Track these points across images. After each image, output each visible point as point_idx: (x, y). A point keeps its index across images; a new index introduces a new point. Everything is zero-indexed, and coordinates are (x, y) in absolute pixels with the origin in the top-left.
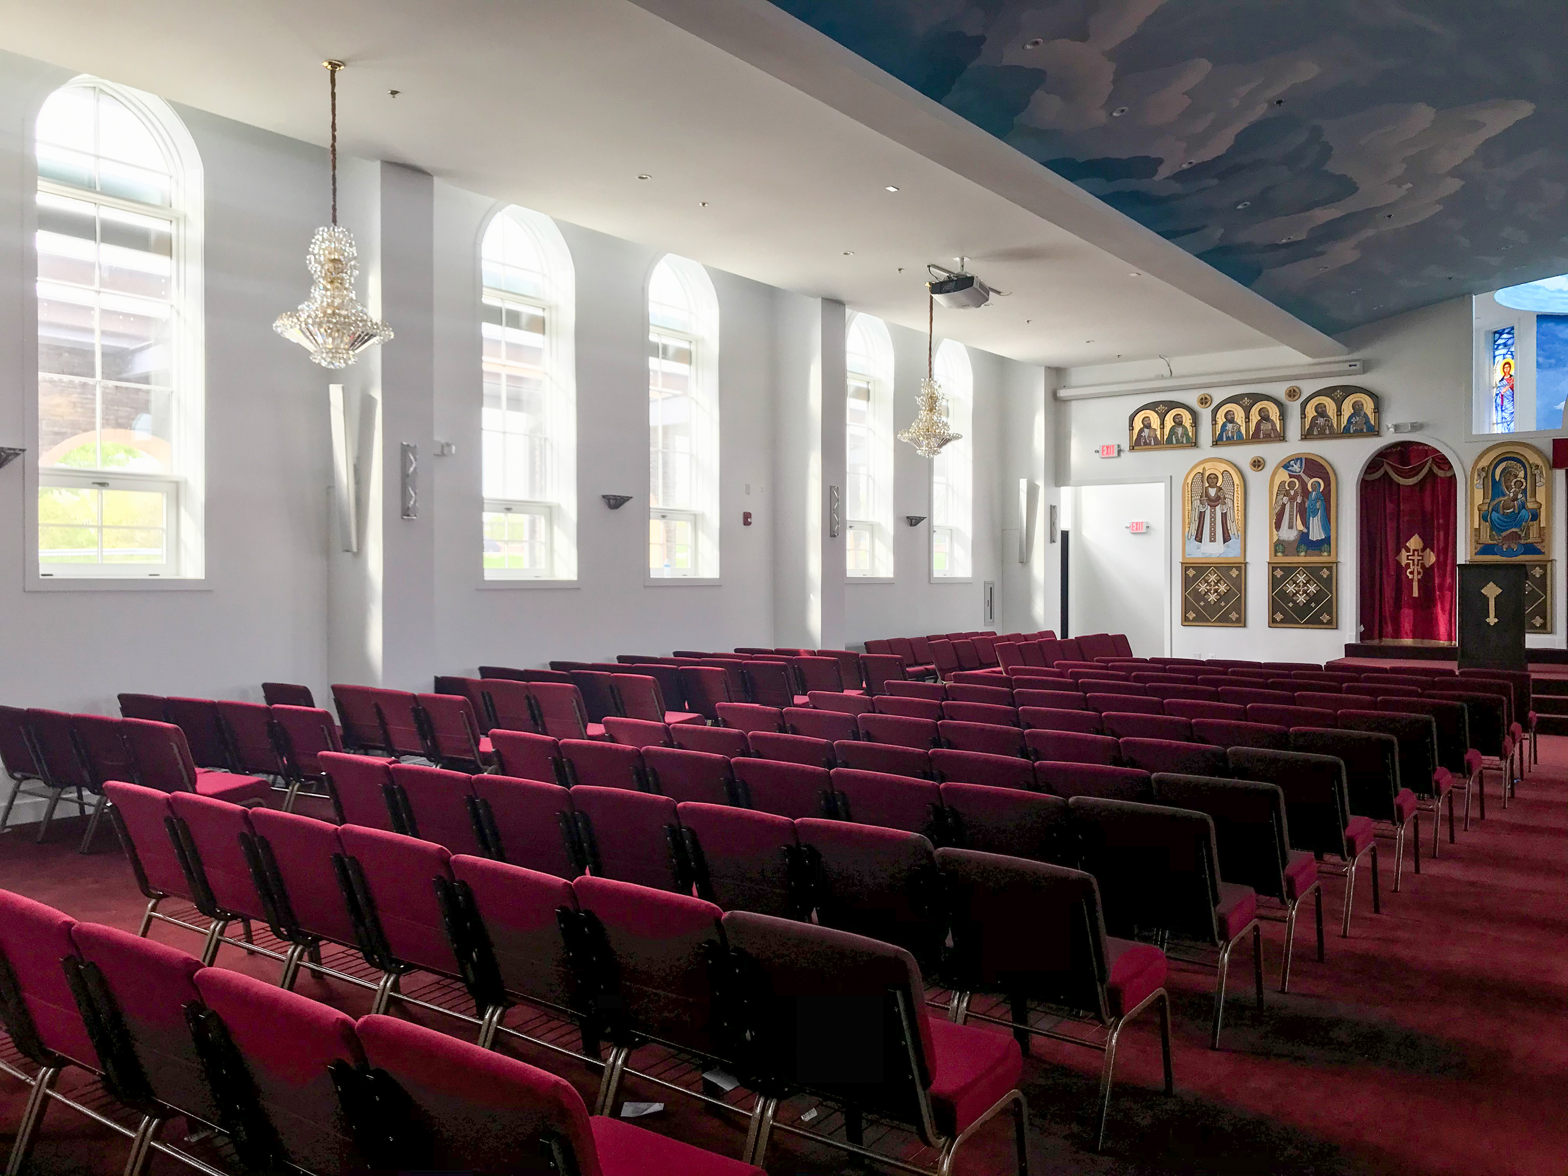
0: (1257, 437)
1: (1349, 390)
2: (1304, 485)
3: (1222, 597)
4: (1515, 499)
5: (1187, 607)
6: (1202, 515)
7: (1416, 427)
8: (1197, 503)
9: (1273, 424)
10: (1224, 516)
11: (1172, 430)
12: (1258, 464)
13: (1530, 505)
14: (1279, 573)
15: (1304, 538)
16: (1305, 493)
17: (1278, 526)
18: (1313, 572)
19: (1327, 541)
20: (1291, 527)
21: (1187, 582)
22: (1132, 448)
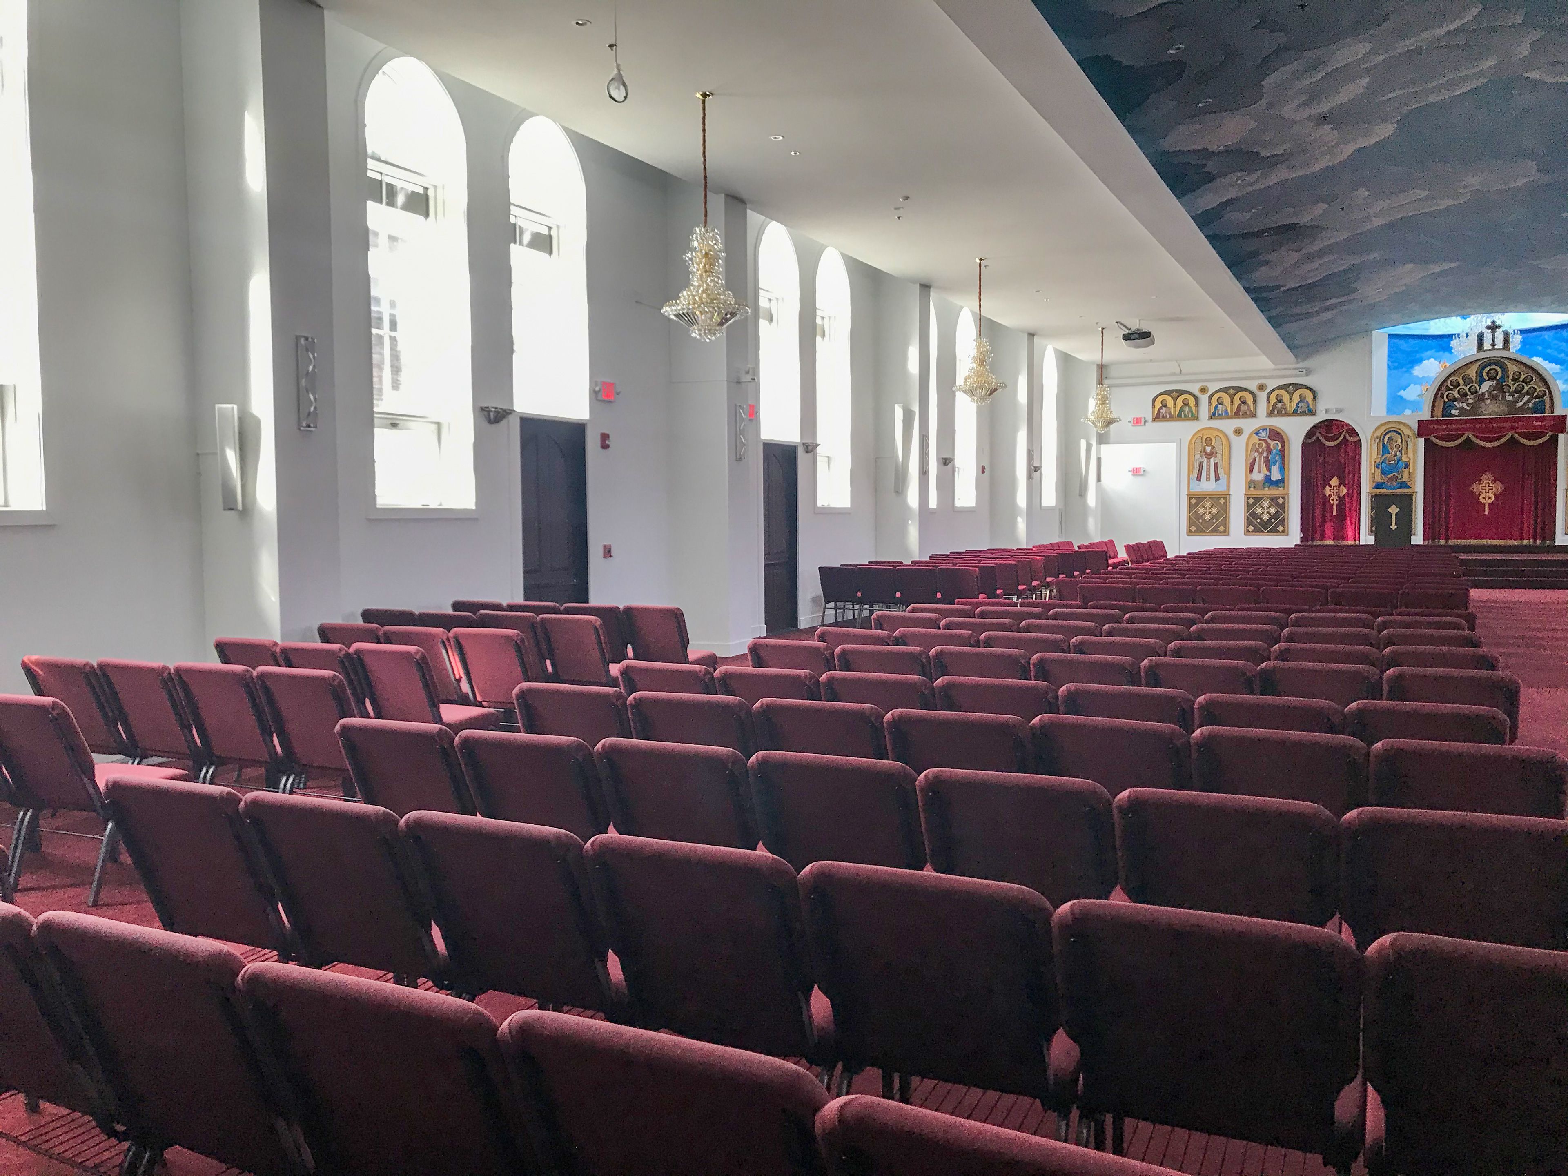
0: (1237, 414)
1: (1297, 387)
2: (1268, 446)
3: (1215, 517)
4: (1396, 455)
5: (1190, 523)
6: (1201, 464)
7: (1339, 411)
8: (1198, 456)
9: (1249, 406)
10: (1216, 464)
11: (1181, 409)
12: (1238, 432)
13: (1404, 459)
14: (1251, 501)
15: (1268, 479)
16: (1269, 451)
17: (1251, 471)
18: (1273, 500)
19: (1282, 481)
20: (1259, 472)
21: (1191, 507)
22: (1154, 420)
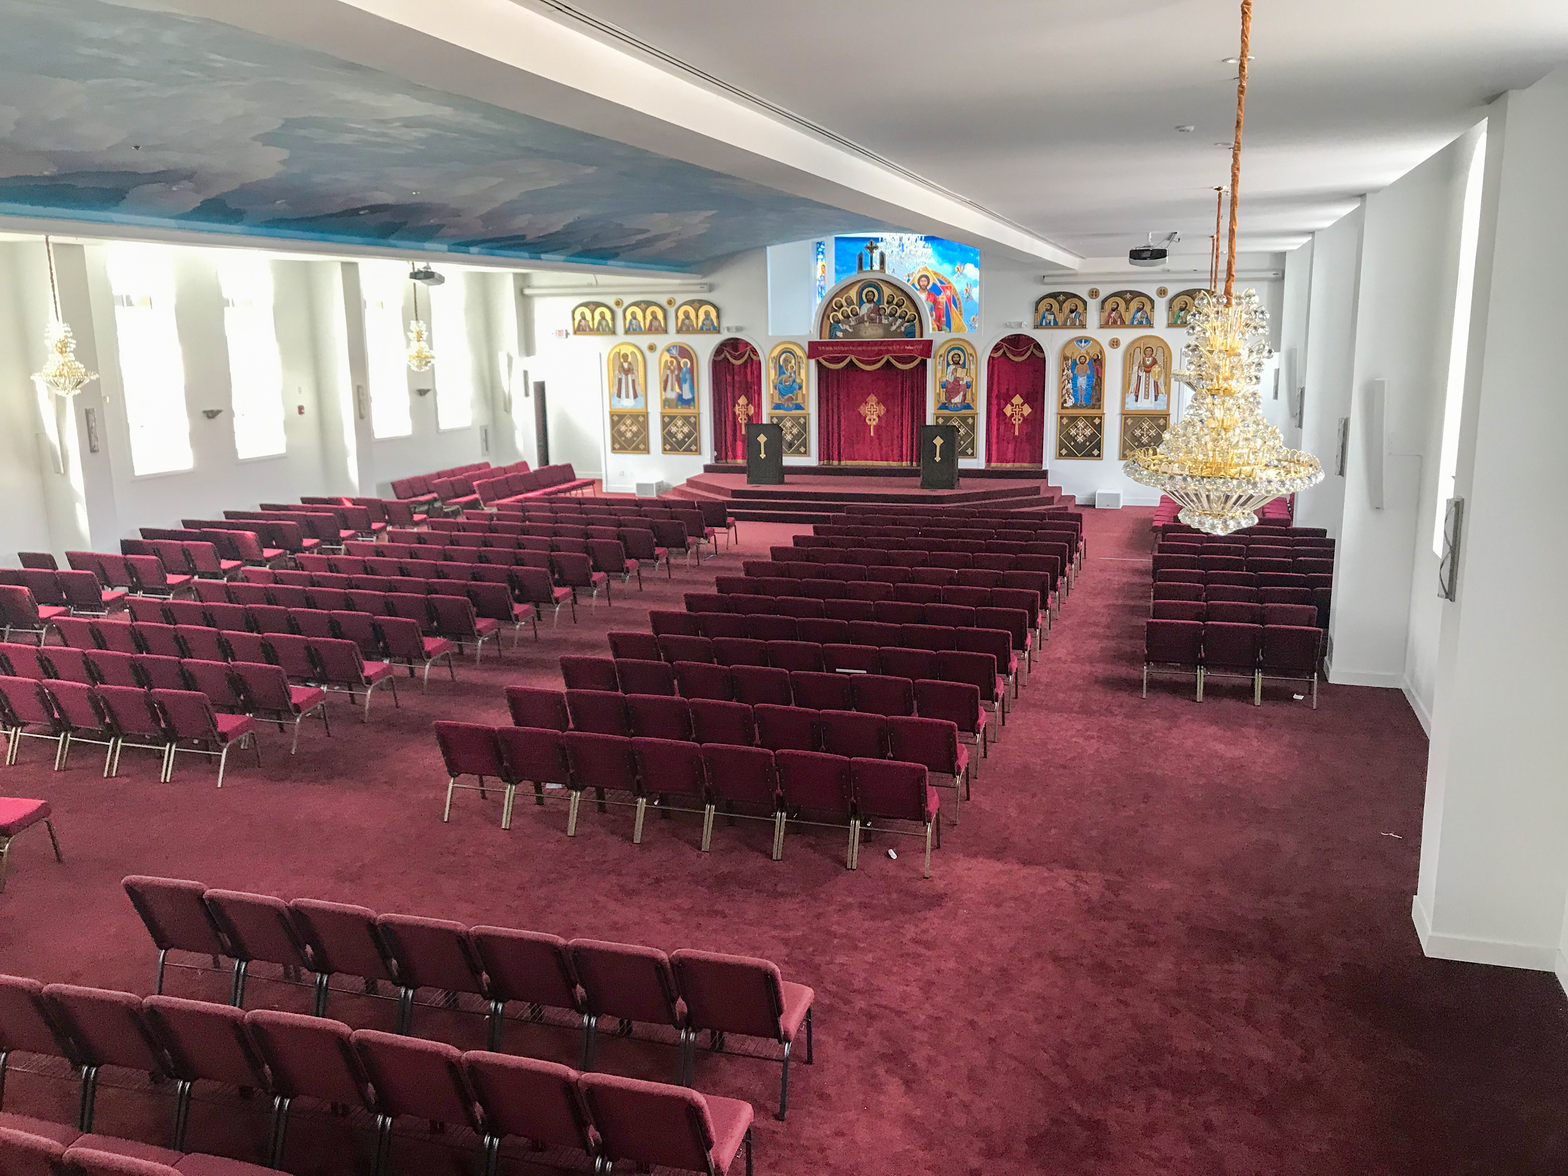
0: (651, 330)
1: (702, 303)
2: (679, 363)
3: (636, 434)
4: (790, 377)
5: (614, 441)
6: (620, 381)
7: (739, 329)
8: (617, 372)
9: (660, 322)
10: (633, 381)
11: (600, 323)
12: (652, 348)
13: (798, 381)
14: (667, 420)
15: (680, 397)
16: (680, 368)
17: (665, 389)
18: (686, 419)
19: (693, 399)
20: (672, 390)
21: (614, 424)
22: (575, 333)
